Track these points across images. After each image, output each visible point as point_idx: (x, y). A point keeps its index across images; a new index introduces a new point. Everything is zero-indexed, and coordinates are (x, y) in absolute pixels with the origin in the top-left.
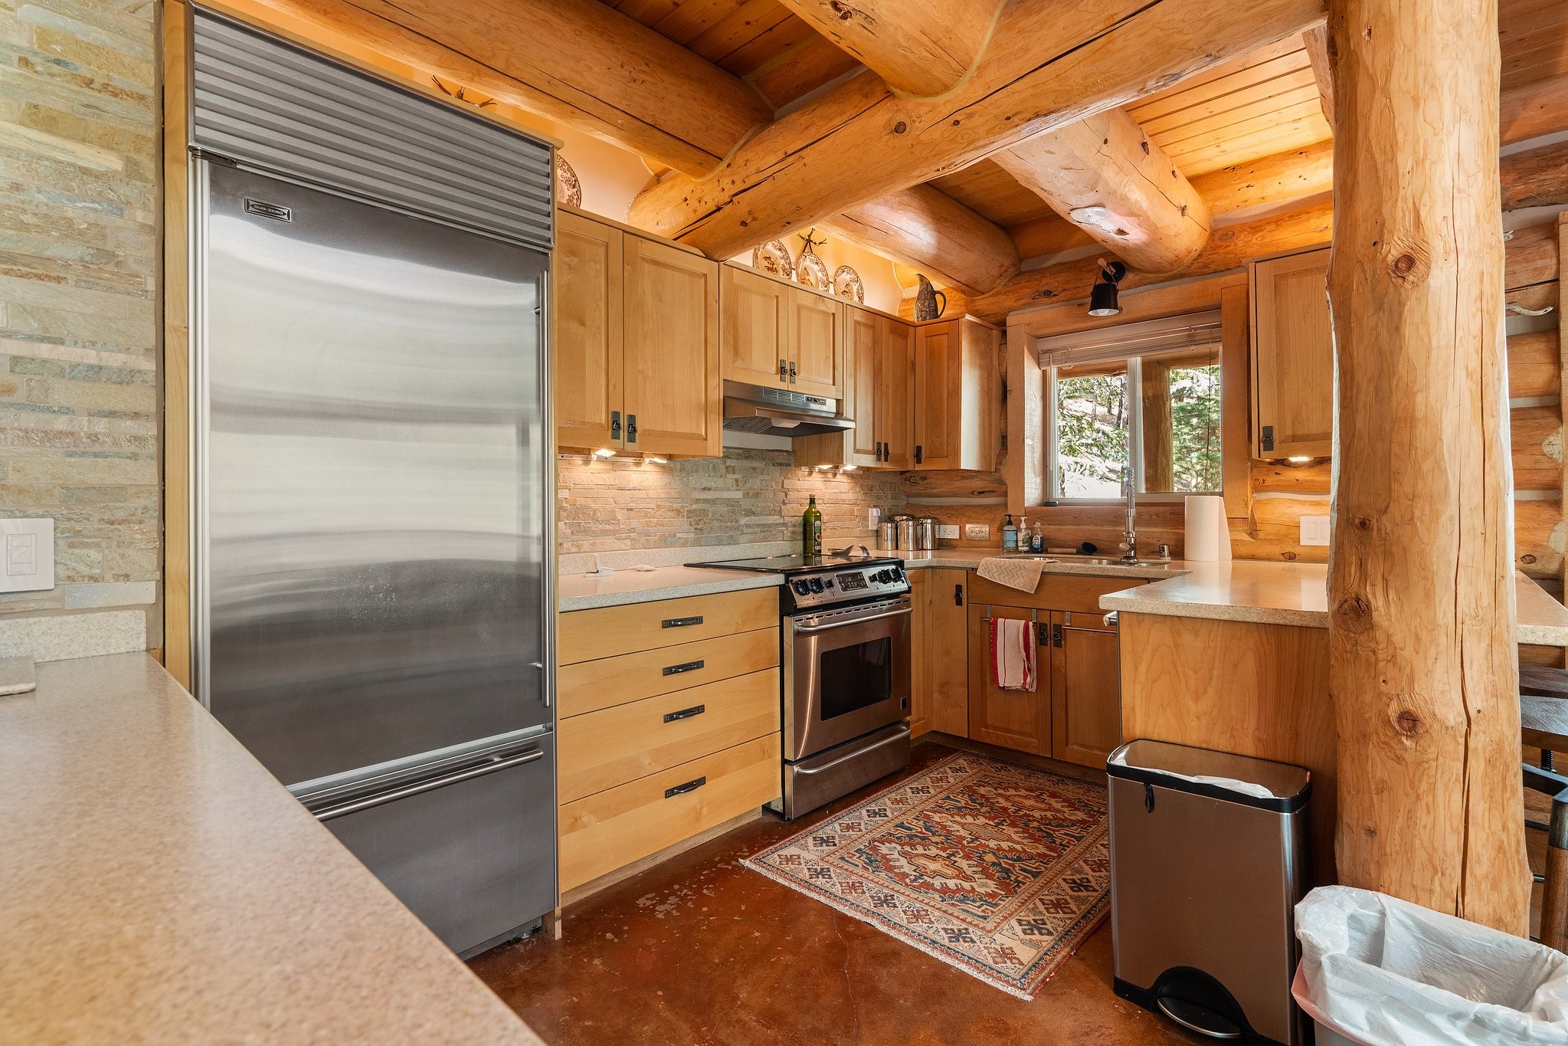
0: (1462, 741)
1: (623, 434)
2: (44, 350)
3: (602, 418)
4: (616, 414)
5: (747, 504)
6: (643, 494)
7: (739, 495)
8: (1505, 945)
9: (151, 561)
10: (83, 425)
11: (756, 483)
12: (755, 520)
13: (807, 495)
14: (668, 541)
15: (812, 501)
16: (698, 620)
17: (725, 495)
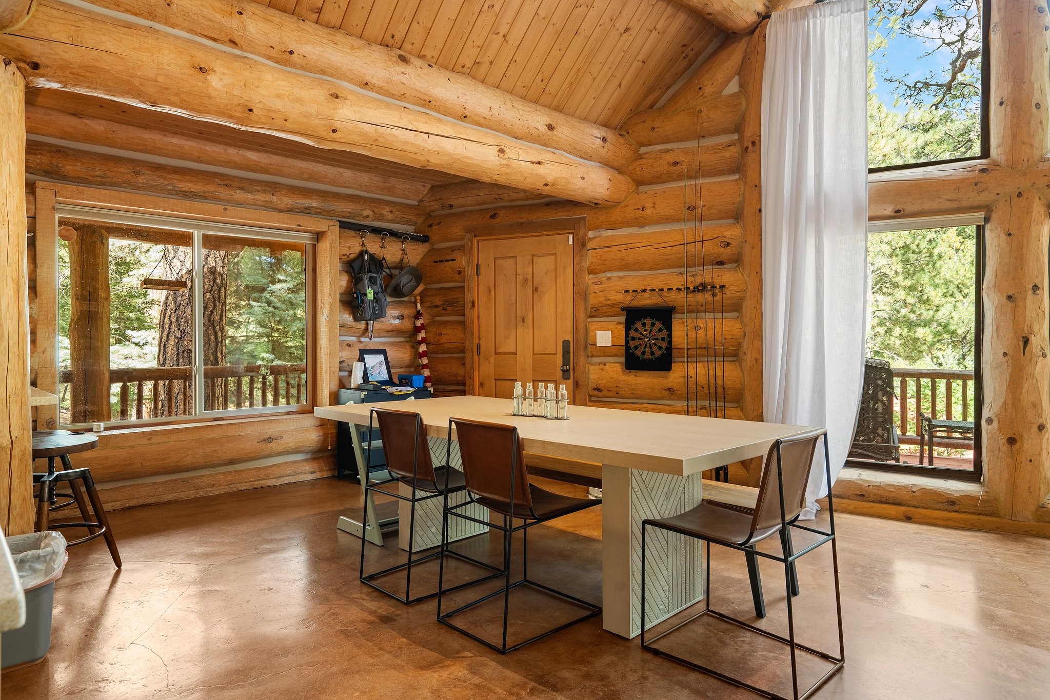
0: (9, 453)
8: (26, 539)
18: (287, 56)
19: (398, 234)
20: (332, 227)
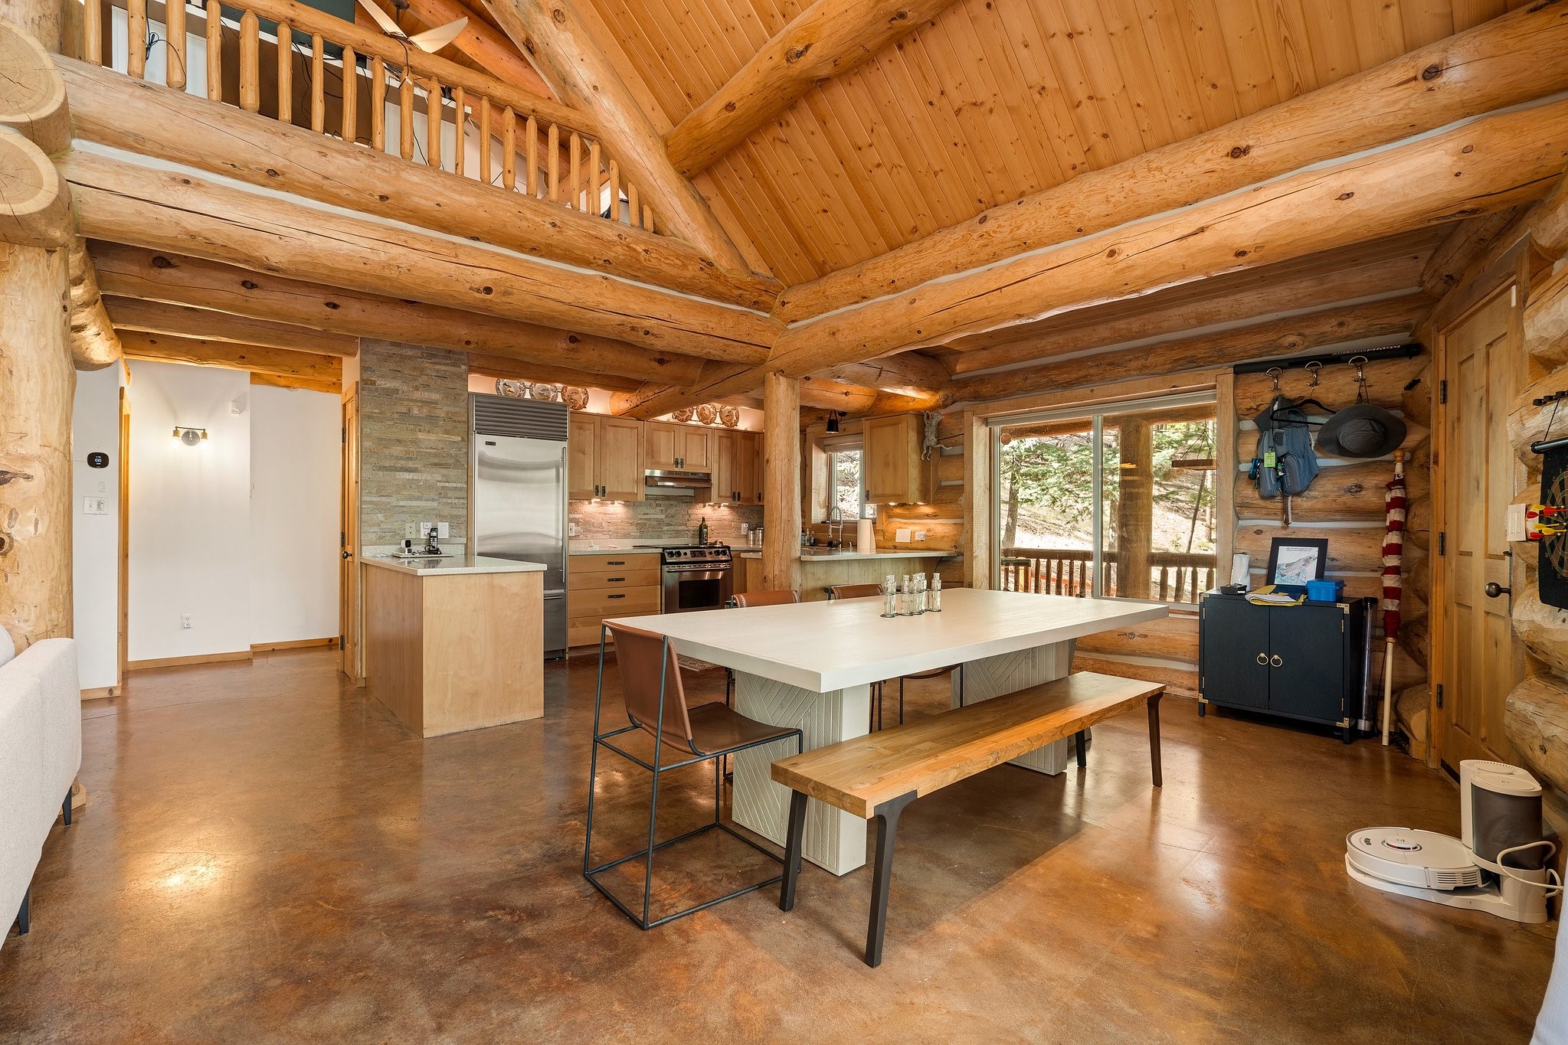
1: (600, 494)
2: (447, 484)
3: (592, 488)
4: (597, 486)
5: (667, 521)
6: (615, 516)
7: (663, 516)
9: (465, 533)
10: (454, 501)
11: (672, 511)
12: (672, 528)
13: (701, 516)
14: (626, 536)
15: (704, 519)
16: (622, 563)
17: (656, 517)
18: (893, 286)
19: (1343, 358)
20: (1221, 378)
